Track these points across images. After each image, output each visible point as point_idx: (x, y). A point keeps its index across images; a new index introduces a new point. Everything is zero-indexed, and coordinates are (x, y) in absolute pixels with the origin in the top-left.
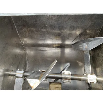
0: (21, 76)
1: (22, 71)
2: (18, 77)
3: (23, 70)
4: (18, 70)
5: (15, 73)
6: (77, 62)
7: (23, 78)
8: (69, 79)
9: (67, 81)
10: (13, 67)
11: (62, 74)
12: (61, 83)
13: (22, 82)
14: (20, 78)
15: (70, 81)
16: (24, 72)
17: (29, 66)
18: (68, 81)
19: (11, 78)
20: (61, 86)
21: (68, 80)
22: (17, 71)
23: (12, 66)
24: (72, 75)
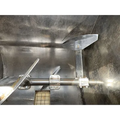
6: (68, 65)
8: (58, 84)
11: (49, 79)
12: (50, 91)
15: (59, 86)
17: (7, 71)
18: (57, 87)
21: (56, 86)
24: (61, 79)
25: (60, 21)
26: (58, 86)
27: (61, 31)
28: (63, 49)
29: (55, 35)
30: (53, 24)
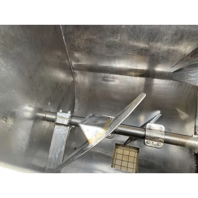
0: (66, 122)
1: (68, 115)
2: (59, 124)
3: (69, 112)
4: (61, 111)
5: (53, 117)
6: (177, 111)
7: (68, 127)
8: (160, 139)
9: (155, 143)
10: (51, 105)
11: (145, 129)
12: (138, 149)
13: (66, 134)
14: (63, 127)
15: (162, 144)
16: (72, 117)
17: (79, 108)
18: (158, 145)
19: (46, 124)
20: (138, 155)
21: (157, 143)
22: (58, 114)
23: (49, 103)
24: (166, 133)
25: (176, 34)
26: (159, 142)
27: (174, 51)
28: (171, 81)
29: (161, 58)
30: (162, 38)
